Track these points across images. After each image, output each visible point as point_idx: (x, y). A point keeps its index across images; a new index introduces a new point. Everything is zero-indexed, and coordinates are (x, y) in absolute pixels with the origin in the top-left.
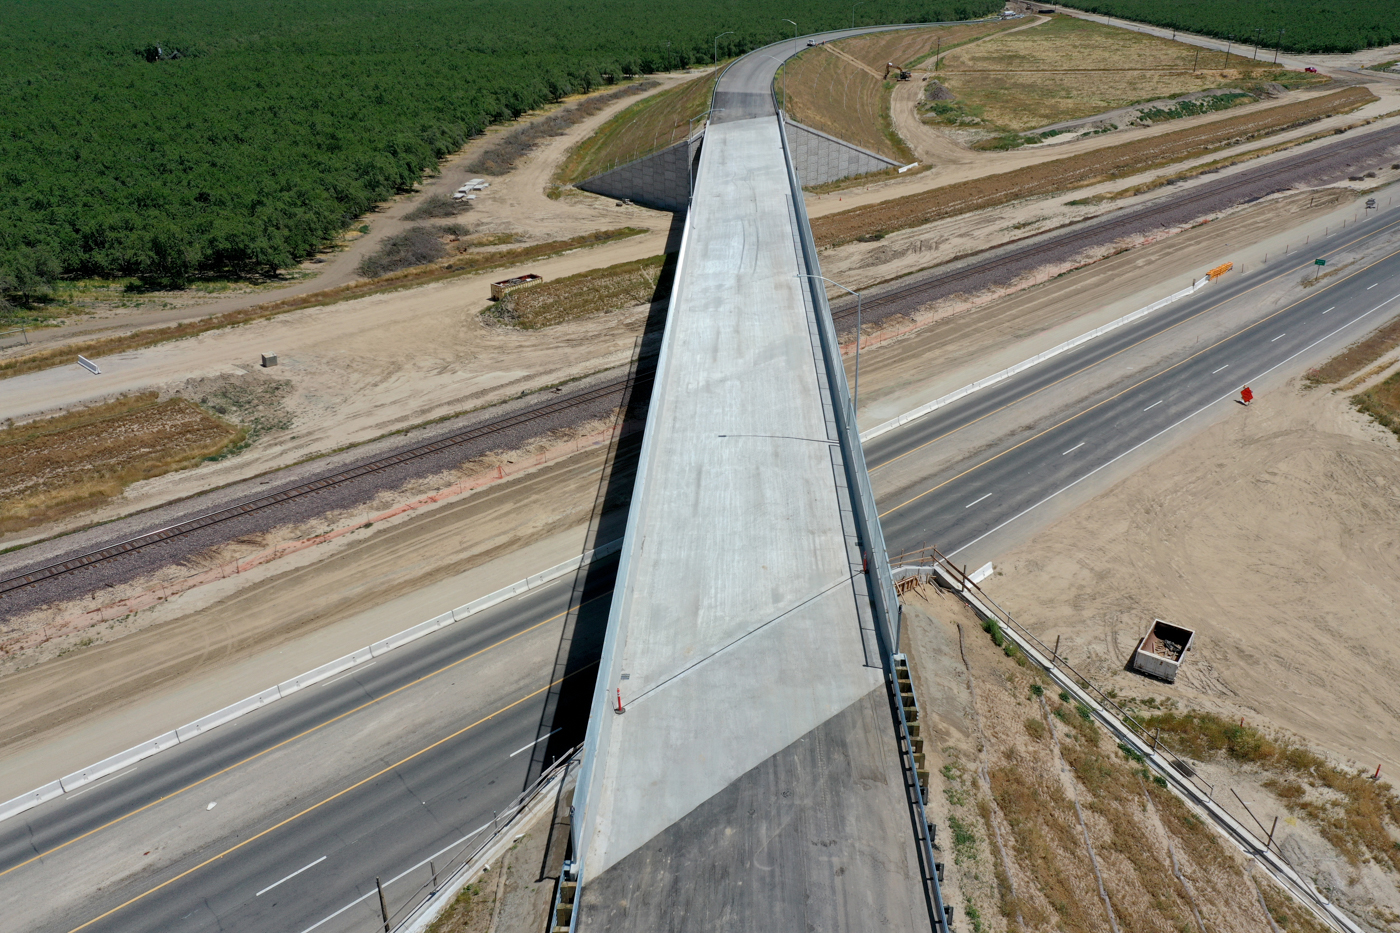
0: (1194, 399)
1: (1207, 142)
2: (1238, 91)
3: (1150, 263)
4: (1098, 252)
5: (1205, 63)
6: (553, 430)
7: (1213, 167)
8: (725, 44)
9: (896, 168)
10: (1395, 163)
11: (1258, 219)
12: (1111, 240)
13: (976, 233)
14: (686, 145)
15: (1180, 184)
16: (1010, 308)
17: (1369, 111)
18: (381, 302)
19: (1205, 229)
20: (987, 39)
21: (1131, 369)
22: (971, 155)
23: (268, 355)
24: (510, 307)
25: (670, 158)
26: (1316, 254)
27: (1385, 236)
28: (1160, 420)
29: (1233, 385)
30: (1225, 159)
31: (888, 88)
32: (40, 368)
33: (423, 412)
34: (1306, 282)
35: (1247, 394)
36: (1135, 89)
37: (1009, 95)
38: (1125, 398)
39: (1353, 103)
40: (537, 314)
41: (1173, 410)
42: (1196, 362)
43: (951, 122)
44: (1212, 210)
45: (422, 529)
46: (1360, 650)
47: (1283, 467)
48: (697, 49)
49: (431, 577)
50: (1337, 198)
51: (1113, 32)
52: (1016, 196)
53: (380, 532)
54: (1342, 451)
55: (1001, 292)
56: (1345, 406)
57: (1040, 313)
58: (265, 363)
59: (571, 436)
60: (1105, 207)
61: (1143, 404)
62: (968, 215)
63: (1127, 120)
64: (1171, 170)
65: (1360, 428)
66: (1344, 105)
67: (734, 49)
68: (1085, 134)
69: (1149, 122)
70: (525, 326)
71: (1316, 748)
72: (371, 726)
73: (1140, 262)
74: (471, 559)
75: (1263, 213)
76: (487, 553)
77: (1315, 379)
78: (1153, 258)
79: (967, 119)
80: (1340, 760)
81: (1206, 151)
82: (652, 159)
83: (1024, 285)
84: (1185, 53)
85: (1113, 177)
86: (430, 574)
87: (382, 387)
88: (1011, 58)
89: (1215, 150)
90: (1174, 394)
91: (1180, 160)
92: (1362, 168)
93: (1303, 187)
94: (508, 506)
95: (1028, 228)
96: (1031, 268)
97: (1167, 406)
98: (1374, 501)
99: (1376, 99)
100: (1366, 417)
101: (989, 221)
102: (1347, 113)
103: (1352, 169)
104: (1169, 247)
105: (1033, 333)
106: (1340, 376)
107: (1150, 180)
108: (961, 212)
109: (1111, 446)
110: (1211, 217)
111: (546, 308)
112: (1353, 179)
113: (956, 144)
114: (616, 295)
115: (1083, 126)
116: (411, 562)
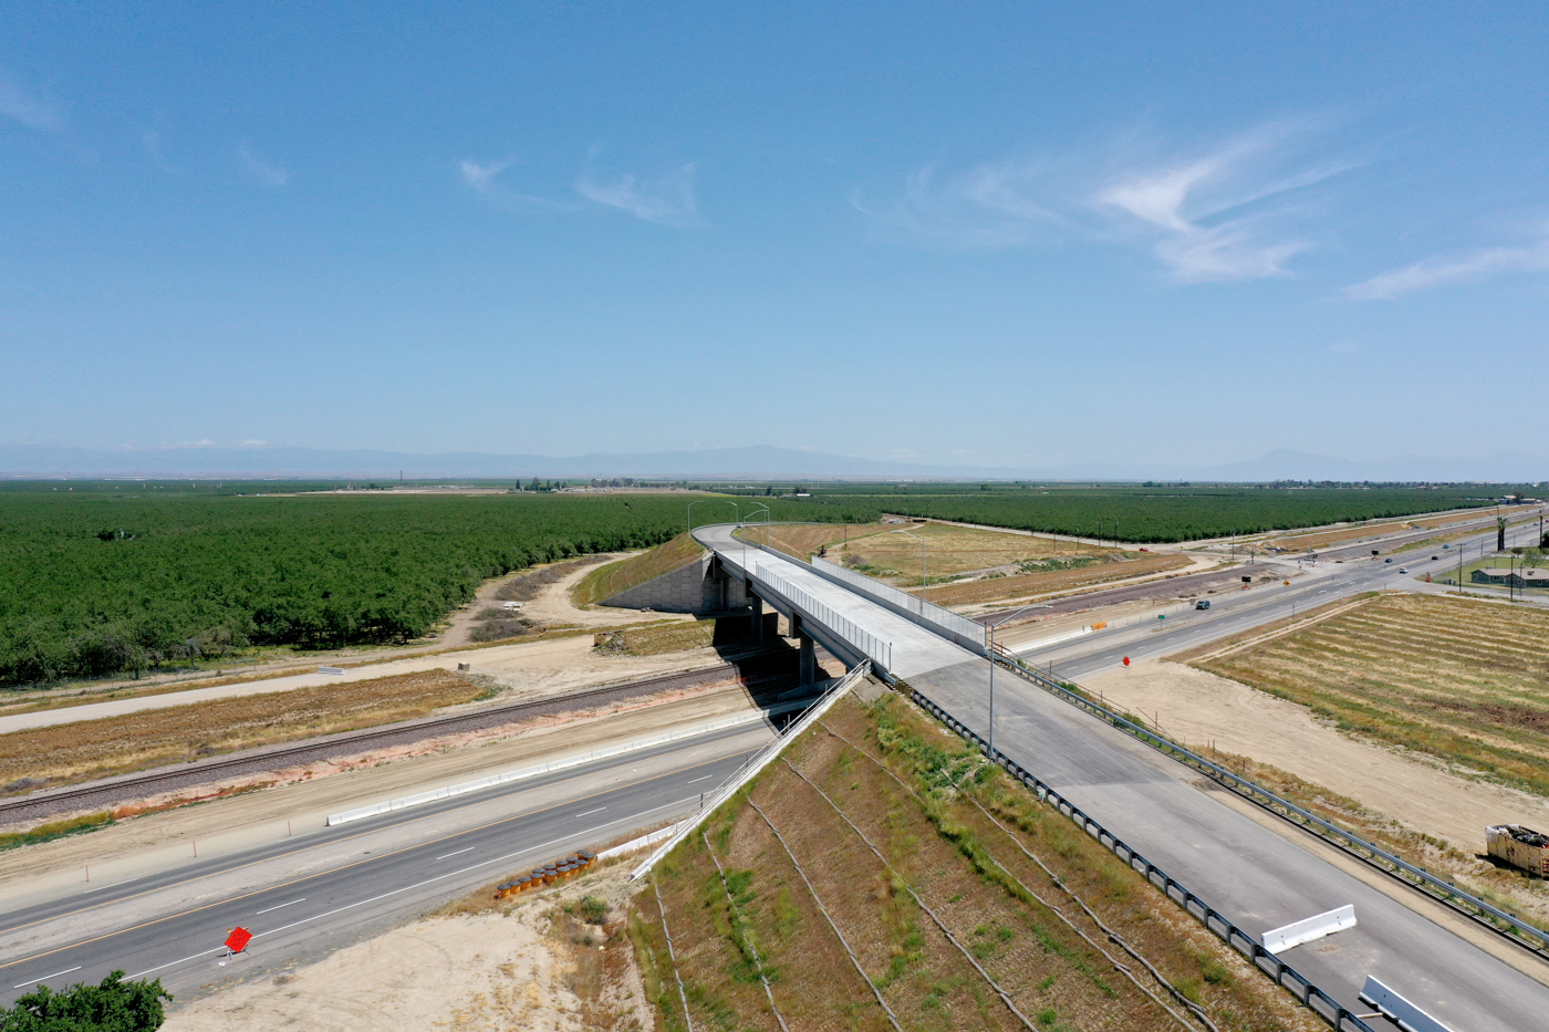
0: (1095, 666)
2: (1091, 557)
3: (1052, 626)
4: (1016, 621)
5: (1060, 547)
6: (701, 683)
7: (1083, 592)
8: (656, 533)
10: (1210, 590)
11: (1119, 610)
12: (1021, 618)
14: (701, 562)
15: (1061, 599)
17: (1190, 568)
18: (512, 648)
19: (1085, 613)
20: (877, 536)
21: (1054, 658)
23: (464, 663)
24: (620, 643)
25: (688, 573)
26: (1159, 620)
27: (1203, 615)
28: (1078, 672)
30: (1091, 589)
34: (1156, 630)
35: (1127, 663)
37: (913, 562)
39: (1179, 565)
40: (639, 648)
41: (1085, 669)
42: (1093, 655)
43: (873, 574)
45: (653, 711)
47: (1152, 683)
48: (633, 536)
49: (676, 724)
50: (1169, 602)
53: (624, 713)
54: (1184, 679)
56: (1187, 667)
58: (462, 668)
59: (713, 686)
61: (1065, 668)
63: (1012, 570)
64: (1053, 594)
65: (1192, 672)
66: (1172, 566)
67: (663, 537)
68: (982, 578)
69: (1028, 572)
70: (635, 654)
72: (694, 754)
73: (1046, 626)
74: (695, 718)
75: (1122, 608)
76: (700, 717)
77: (1169, 659)
78: (1054, 624)
79: (888, 572)
81: (1075, 586)
82: (670, 576)
84: (1044, 543)
85: (1012, 597)
88: (903, 545)
89: (1084, 586)
90: (1084, 665)
91: (1059, 590)
92: (1187, 592)
93: (1145, 598)
94: (697, 705)
97: (1080, 668)
98: (1203, 691)
99: (1194, 563)
100: (1198, 670)
102: (1175, 569)
103: (1180, 592)
104: (1064, 620)
106: (1182, 659)
107: (1036, 598)
110: (1087, 609)
111: (644, 645)
114: (688, 641)
115: (979, 573)
116: (657, 720)
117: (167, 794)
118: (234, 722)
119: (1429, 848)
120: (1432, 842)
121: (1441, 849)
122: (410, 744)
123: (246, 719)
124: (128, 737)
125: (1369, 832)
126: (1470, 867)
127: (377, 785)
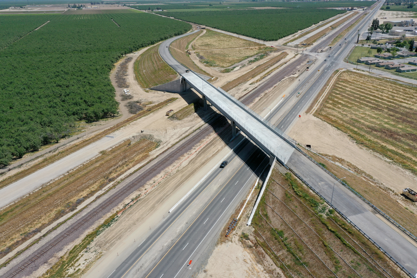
0: (293, 118)
1: (264, 68)
2: (263, 54)
3: (272, 95)
4: (263, 94)
5: (250, 45)
6: (207, 135)
7: (268, 74)
9: (211, 79)
10: (298, 70)
11: (283, 85)
12: (263, 92)
13: (239, 92)
14: (180, 80)
15: (265, 78)
16: (256, 107)
17: (288, 58)
18: (146, 119)
19: (276, 88)
20: (197, 38)
21: (282, 114)
22: (222, 74)
23: (142, 130)
24: (175, 116)
25: (176, 82)
26: (295, 91)
27: (304, 87)
28: (290, 121)
29: (297, 115)
30: (270, 71)
31: (189, 56)
32: (99, 139)
33: (181, 135)
34: (297, 97)
35: (300, 116)
36: (241, 54)
37: (217, 57)
38: (284, 119)
39: (285, 56)
40: (180, 117)
41: (291, 120)
42: (290, 112)
43: (211, 66)
44: (275, 84)
45: (205, 151)
46: (327, 144)
47: (309, 125)
49: (213, 156)
50: (293, 79)
51: (225, 36)
52: (240, 84)
53: (199, 152)
54: (315, 122)
55: (253, 104)
56: (312, 116)
57: (262, 106)
58: (142, 132)
59: (210, 136)
60: (256, 85)
61: (287, 119)
62: (234, 89)
63: (247, 63)
64: (262, 74)
65: (315, 119)
66: (283, 56)
68: (241, 67)
69: (250, 63)
70: (180, 120)
71: (328, 154)
73: (270, 95)
74: (216, 153)
75: (283, 84)
76: (217, 152)
77: (307, 112)
78: (272, 94)
79: (215, 65)
80: (330, 154)
81: (265, 70)
83: (255, 102)
84: (244, 42)
85: (253, 77)
86: (213, 155)
87: (168, 133)
88: (207, 45)
89: (267, 69)
90: (290, 117)
91: (261, 72)
92: (294, 72)
93: (286, 78)
94: (213, 146)
95: (247, 90)
96: (254, 99)
97: (290, 119)
98: (321, 128)
99: (288, 54)
100: (315, 117)
101: (239, 89)
102: (284, 58)
103: (292, 72)
104: (273, 92)
105: (263, 110)
106: (309, 112)
107: (260, 78)
108: (232, 88)
109: (287, 126)
110: (275, 85)
111: (181, 116)
112: (293, 74)
113: (217, 71)
114: (189, 112)
115: (239, 65)
116: (208, 155)
117: (121, 203)
118: (110, 168)
119: (391, 192)
120: (391, 190)
121: (393, 192)
122: (160, 173)
123: (112, 167)
124: (91, 179)
125: (377, 186)
126: (400, 198)
127: (165, 192)
